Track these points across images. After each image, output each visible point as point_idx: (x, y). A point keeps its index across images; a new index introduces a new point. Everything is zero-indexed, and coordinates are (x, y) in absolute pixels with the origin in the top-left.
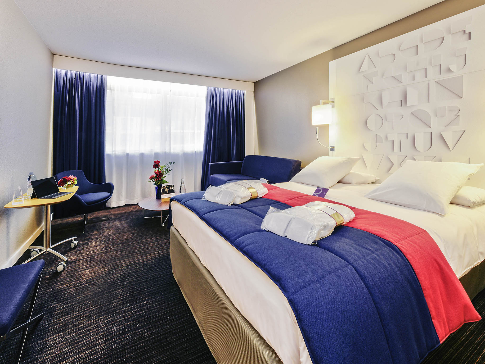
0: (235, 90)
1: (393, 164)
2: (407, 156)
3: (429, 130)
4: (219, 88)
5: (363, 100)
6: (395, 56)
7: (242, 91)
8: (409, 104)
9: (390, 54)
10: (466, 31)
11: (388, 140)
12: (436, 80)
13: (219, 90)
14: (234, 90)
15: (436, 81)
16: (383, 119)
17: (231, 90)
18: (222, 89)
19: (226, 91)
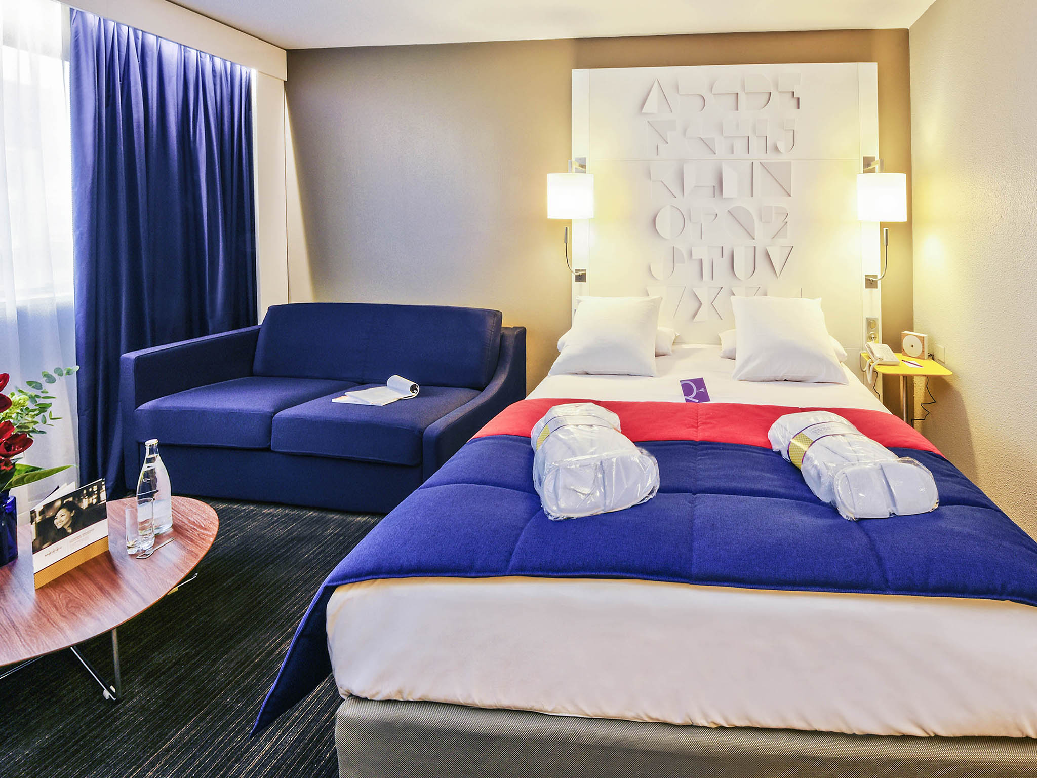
0: (212, 57)
1: (701, 304)
2: (722, 288)
3: (753, 243)
4: (135, 30)
5: (649, 175)
6: (704, 99)
7: (238, 67)
8: (725, 195)
9: (697, 95)
10: (795, 94)
11: (693, 258)
12: (762, 161)
13: (136, 37)
14: (208, 56)
15: (760, 163)
16: (685, 218)
17: (193, 53)
18: (151, 40)
19: (171, 52)
